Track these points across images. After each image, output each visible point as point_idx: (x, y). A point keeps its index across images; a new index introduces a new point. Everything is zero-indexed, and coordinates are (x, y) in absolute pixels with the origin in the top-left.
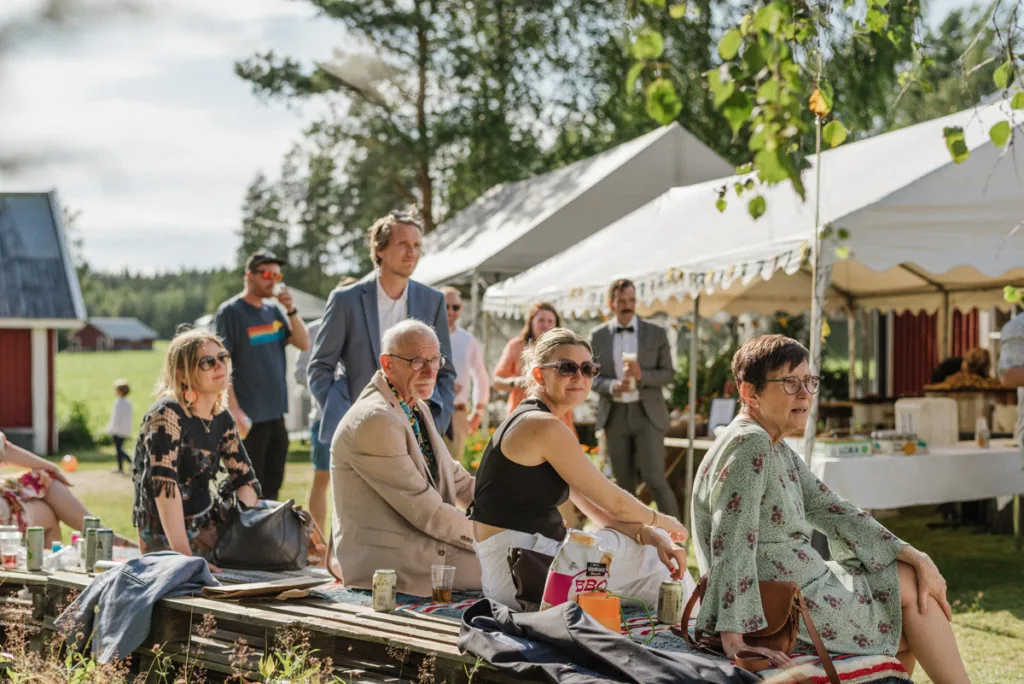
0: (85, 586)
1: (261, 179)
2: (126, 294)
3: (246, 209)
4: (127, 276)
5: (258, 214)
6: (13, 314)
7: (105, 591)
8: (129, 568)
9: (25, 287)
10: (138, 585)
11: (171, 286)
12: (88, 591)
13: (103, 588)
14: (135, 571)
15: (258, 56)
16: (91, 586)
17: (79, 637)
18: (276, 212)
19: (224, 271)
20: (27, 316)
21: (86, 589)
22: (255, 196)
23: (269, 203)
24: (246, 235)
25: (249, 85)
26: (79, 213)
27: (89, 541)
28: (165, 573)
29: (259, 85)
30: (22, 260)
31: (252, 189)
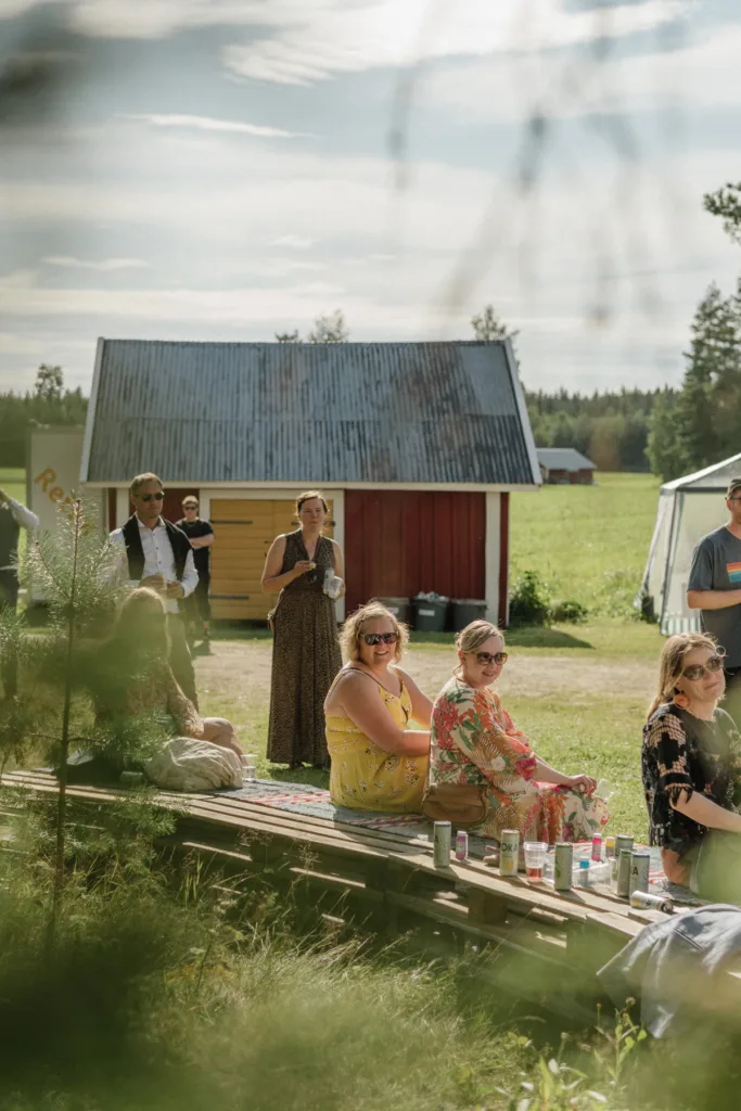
0: (631, 937)
1: (715, 294)
2: (562, 418)
3: (696, 329)
4: (564, 397)
5: (709, 334)
6: (466, 478)
7: (655, 949)
8: (682, 928)
9: (479, 447)
10: (694, 950)
11: (611, 410)
12: (634, 945)
13: (654, 945)
14: (690, 932)
15: (730, 186)
16: (639, 939)
17: (630, 1002)
18: (732, 331)
19: (669, 393)
20: (481, 480)
21: (633, 940)
22: (707, 312)
23: (723, 321)
24: (696, 358)
25: (720, 220)
26: (516, 333)
27: (623, 863)
28: (723, 937)
29: (731, 220)
30: (476, 418)
31: (704, 306)
